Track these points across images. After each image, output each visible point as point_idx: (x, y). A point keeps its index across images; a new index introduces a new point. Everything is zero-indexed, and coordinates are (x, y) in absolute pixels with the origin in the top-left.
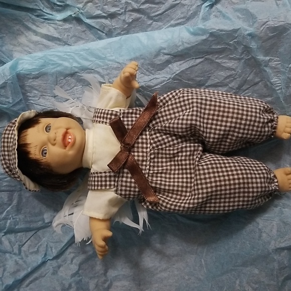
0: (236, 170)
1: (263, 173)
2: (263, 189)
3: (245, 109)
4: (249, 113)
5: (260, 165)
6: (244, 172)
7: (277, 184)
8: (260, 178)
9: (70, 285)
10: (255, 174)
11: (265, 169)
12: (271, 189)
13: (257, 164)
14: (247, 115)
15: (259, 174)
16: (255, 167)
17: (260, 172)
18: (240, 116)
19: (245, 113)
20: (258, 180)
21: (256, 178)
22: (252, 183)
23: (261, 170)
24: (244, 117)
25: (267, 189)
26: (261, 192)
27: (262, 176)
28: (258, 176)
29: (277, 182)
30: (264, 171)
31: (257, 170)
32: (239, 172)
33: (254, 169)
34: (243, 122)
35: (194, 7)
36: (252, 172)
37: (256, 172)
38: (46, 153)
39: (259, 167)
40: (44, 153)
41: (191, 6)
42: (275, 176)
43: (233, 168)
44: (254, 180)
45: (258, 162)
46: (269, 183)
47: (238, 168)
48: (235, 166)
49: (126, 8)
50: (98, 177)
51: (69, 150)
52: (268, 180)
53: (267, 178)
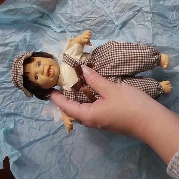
0: (142, 86)
1: (155, 86)
2: (156, 94)
3: (143, 56)
4: (146, 58)
5: (154, 81)
6: (146, 86)
7: (162, 90)
8: (154, 88)
9: (56, 146)
10: (151, 86)
11: (156, 83)
12: (159, 93)
13: (152, 81)
14: (145, 59)
15: (153, 86)
16: (151, 82)
17: (154, 85)
18: (141, 61)
19: (143, 58)
20: (153, 90)
21: (152, 89)
22: (150, 92)
23: (154, 84)
24: (143, 61)
25: (158, 94)
26: (155, 95)
27: (155, 87)
28: (153, 87)
29: (162, 89)
30: (156, 85)
31: (152, 84)
32: (144, 86)
33: (151, 83)
34: (143, 63)
35: (113, 28)
36: (150, 86)
37: (152, 85)
38: (38, 78)
39: (153, 82)
40: (36, 78)
41: (112, 28)
42: (161, 86)
43: (140, 85)
44: (151, 90)
45: (152, 80)
46: (158, 90)
47: (143, 84)
48: (141, 84)
49: (84, 28)
51: (50, 78)
52: (158, 89)
53: (158, 88)
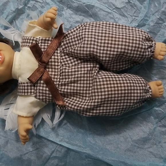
0: (124, 83)
2: (142, 98)
5: (140, 80)
6: (129, 85)
7: (151, 93)
10: (137, 86)
11: (144, 83)
12: (146, 97)
15: (139, 86)
16: (137, 81)
20: (139, 91)
21: (137, 90)
22: (134, 93)
23: (141, 83)
25: (144, 98)
26: (140, 99)
27: (141, 88)
28: (138, 88)
30: (143, 85)
31: (138, 83)
32: (126, 85)
36: (135, 85)
42: (150, 88)
43: (122, 82)
45: (139, 78)
46: (146, 93)
50: (22, 86)
52: (145, 91)
53: (145, 89)
